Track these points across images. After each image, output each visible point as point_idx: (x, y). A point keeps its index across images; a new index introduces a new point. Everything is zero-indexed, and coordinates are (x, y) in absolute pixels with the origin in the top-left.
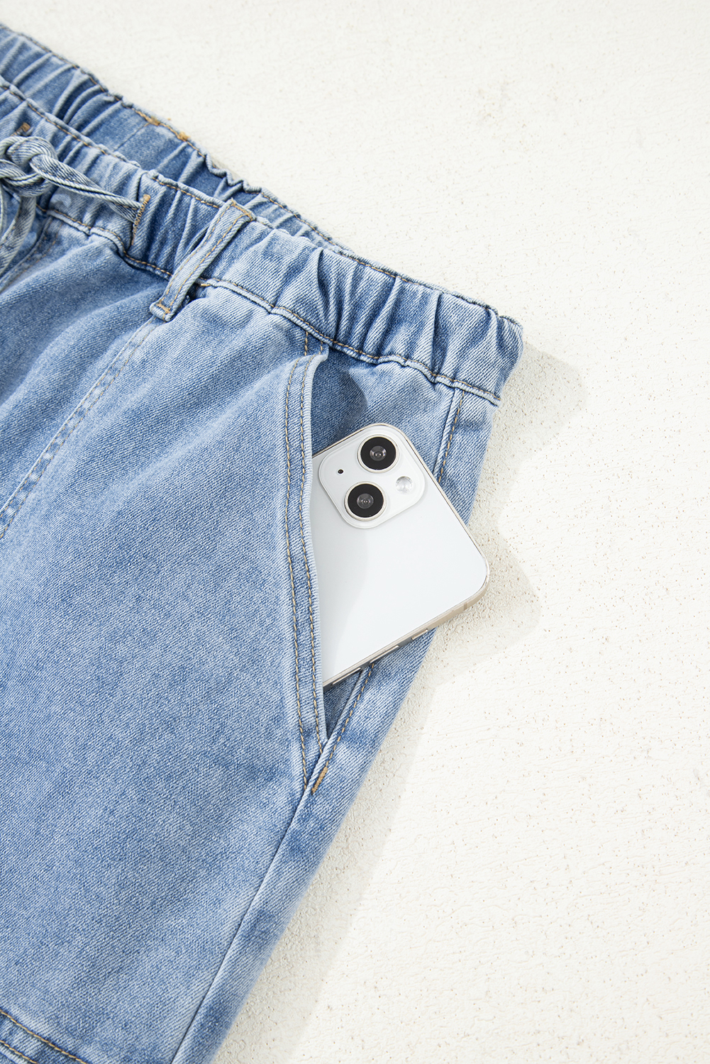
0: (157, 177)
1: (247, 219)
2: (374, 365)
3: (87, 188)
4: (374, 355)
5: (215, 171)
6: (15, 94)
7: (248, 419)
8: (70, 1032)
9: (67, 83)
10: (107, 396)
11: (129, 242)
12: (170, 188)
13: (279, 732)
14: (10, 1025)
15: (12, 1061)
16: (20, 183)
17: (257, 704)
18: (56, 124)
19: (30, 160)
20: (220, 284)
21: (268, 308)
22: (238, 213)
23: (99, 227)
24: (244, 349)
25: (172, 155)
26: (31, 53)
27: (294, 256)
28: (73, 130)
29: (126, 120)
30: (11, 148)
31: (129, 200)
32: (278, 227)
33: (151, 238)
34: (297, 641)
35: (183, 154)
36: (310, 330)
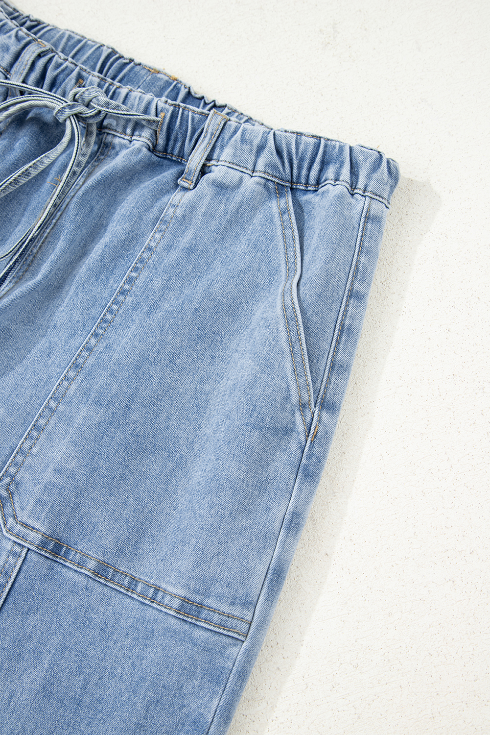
0: (167, 101)
1: (225, 120)
2: (316, 191)
3: (128, 113)
4: (315, 185)
5: (197, 96)
6: (72, 63)
7: (263, 252)
8: (197, 592)
9: (100, 55)
10: (166, 240)
11: (155, 143)
12: (175, 107)
13: (288, 406)
14: (162, 594)
15: (165, 613)
16: (87, 115)
17: (274, 390)
18: (99, 77)
19: (91, 101)
20: (219, 163)
21: (251, 173)
22: (220, 118)
23: (137, 135)
24: (242, 201)
25: (169, 89)
26: (75, 40)
27: (259, 138)
28: (109, 80)
29: (138, 72)
30: (78, 95)
31: (152, 117)
32: (244, 123)
33: (168, 139)
34: (292, 352)
35: (175, 88)
36: (277, 181)
